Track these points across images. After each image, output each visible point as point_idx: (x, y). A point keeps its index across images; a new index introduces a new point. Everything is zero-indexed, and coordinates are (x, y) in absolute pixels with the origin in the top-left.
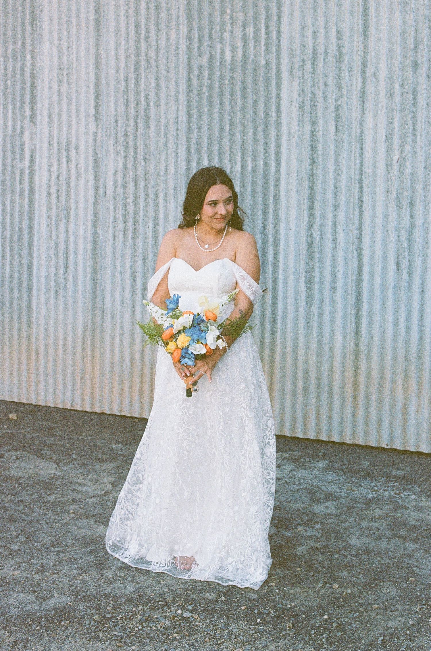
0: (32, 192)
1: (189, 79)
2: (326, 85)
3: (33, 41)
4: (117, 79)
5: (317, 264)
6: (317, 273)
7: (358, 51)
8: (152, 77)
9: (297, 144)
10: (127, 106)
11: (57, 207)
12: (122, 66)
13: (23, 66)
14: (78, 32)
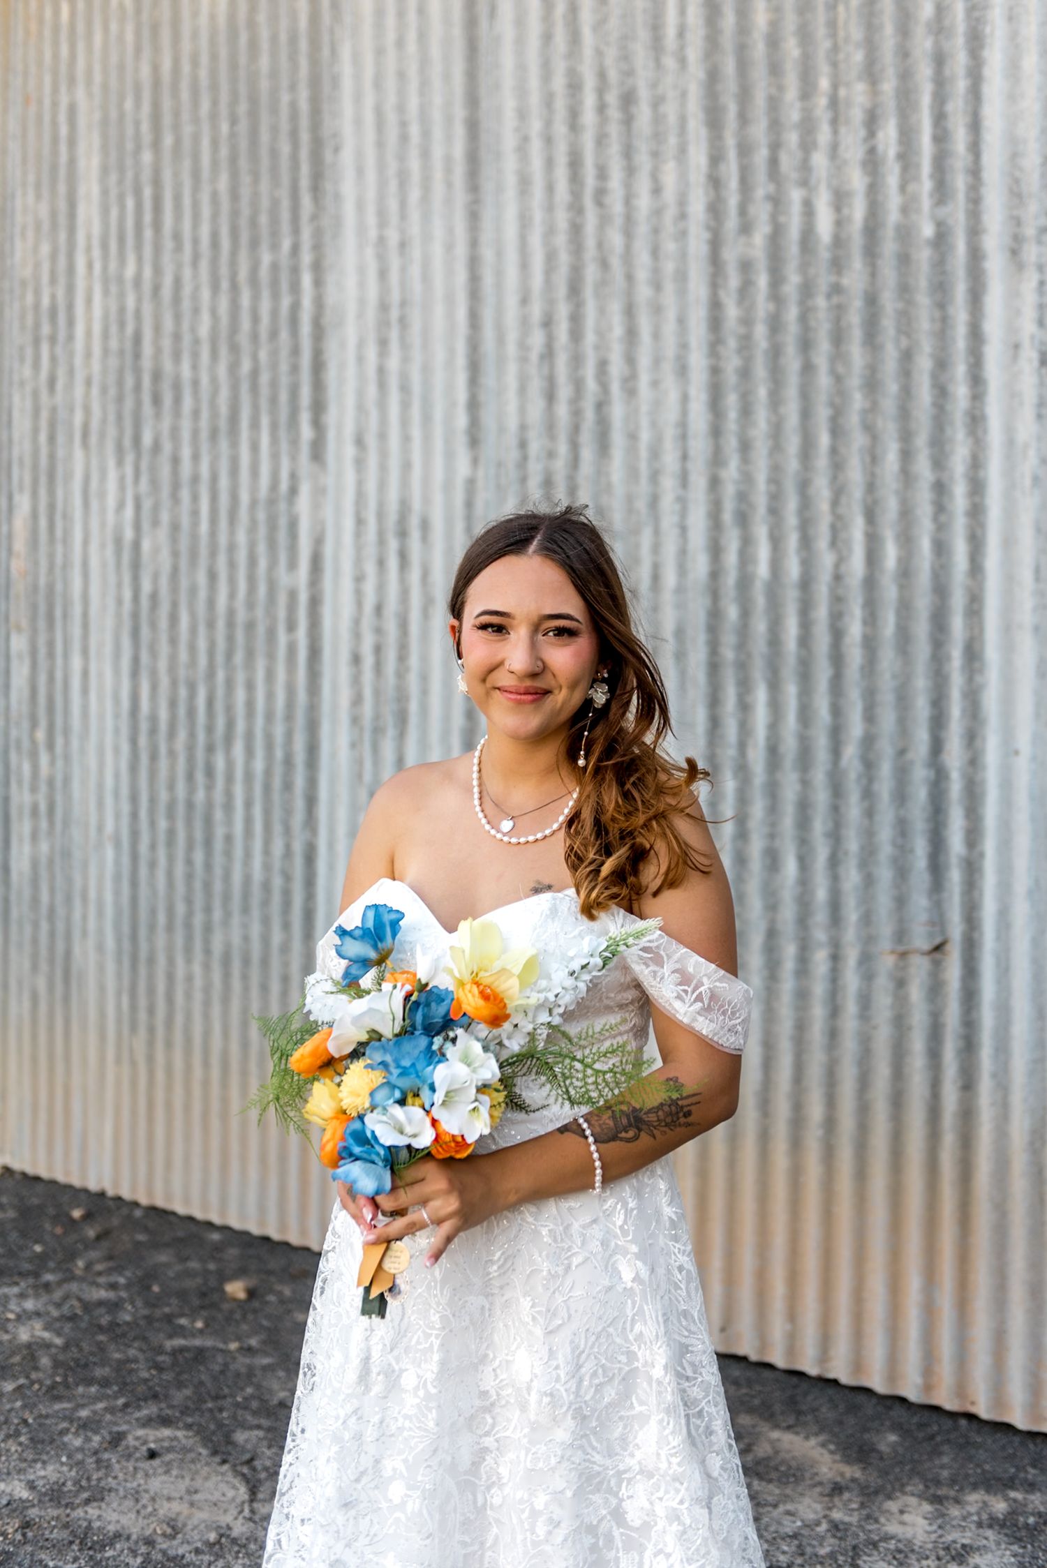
0: (315, 653)
1: (715, 306)
3: (318, 234)
4: (525, 322)
8: (615, 308)
9: (1037, 478)
10: (550, 396)
11: (377, 693)
12: (537, 281)
13: (295, 308)
14: (426, 198)
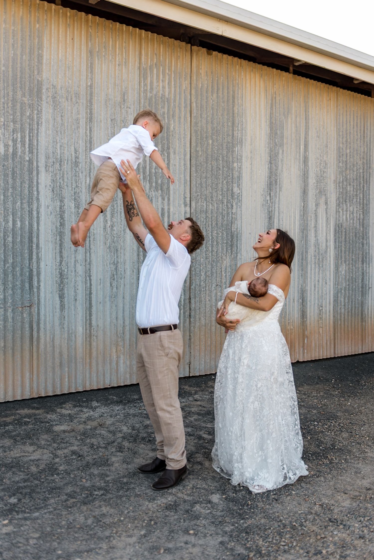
2: (68, 179)
5: (66, 286)
6: (66, 291)
7: (86, 162)
9: (51, 213)
